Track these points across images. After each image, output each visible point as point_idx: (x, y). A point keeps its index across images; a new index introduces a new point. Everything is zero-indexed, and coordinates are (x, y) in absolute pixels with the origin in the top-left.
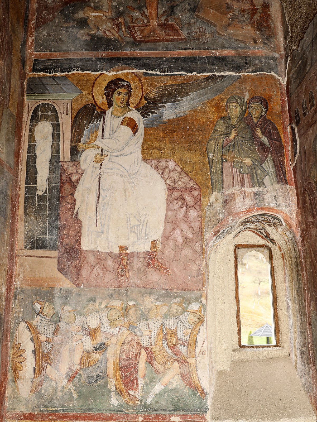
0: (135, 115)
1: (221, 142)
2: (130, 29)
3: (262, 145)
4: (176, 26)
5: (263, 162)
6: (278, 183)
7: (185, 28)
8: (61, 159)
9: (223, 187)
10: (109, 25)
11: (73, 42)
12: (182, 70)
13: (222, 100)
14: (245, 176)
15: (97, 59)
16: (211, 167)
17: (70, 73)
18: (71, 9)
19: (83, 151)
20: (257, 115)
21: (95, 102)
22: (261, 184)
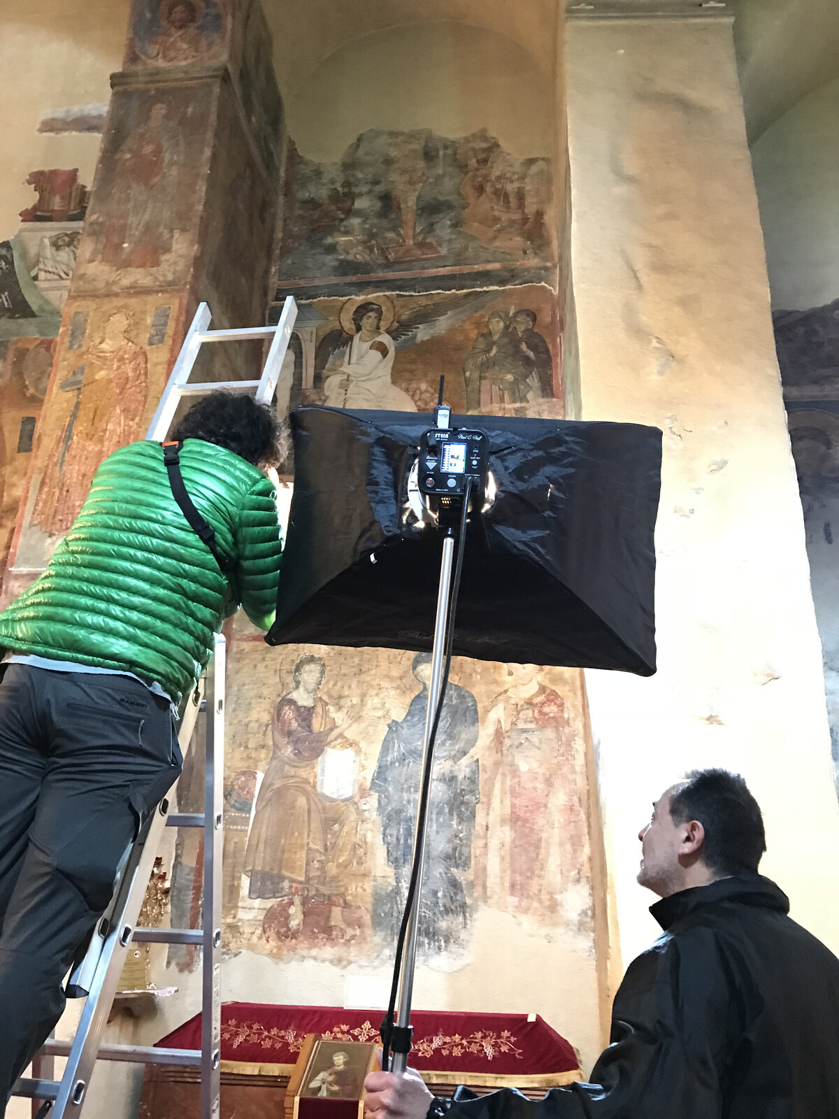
0: (385, 339)
1: (480, 360)
2: (383, 252)
3: (527, 359)
4: (434, 243)
5: (527, 377)
6: (543, 397)
7: (444, 244)
8: (303, 387)
9: (479, 405)
10: (360, 248)
11: (320, 268)
12: (439, 289)
13: (483, 316)
14: (506, 392)
15: (346, 284)
16: (467, 386)
17: (315, 300)
18: (320, 234)
19: (327, 377)
20: (523, 328)
21: (342, 328)
22: (523, 399)
